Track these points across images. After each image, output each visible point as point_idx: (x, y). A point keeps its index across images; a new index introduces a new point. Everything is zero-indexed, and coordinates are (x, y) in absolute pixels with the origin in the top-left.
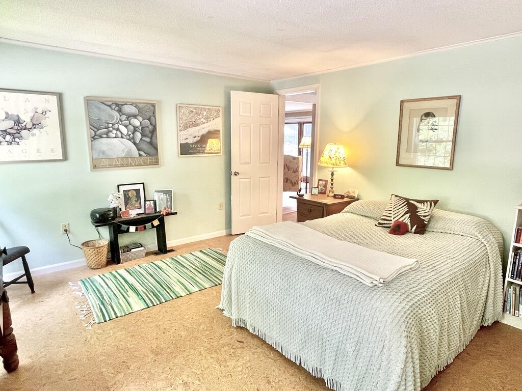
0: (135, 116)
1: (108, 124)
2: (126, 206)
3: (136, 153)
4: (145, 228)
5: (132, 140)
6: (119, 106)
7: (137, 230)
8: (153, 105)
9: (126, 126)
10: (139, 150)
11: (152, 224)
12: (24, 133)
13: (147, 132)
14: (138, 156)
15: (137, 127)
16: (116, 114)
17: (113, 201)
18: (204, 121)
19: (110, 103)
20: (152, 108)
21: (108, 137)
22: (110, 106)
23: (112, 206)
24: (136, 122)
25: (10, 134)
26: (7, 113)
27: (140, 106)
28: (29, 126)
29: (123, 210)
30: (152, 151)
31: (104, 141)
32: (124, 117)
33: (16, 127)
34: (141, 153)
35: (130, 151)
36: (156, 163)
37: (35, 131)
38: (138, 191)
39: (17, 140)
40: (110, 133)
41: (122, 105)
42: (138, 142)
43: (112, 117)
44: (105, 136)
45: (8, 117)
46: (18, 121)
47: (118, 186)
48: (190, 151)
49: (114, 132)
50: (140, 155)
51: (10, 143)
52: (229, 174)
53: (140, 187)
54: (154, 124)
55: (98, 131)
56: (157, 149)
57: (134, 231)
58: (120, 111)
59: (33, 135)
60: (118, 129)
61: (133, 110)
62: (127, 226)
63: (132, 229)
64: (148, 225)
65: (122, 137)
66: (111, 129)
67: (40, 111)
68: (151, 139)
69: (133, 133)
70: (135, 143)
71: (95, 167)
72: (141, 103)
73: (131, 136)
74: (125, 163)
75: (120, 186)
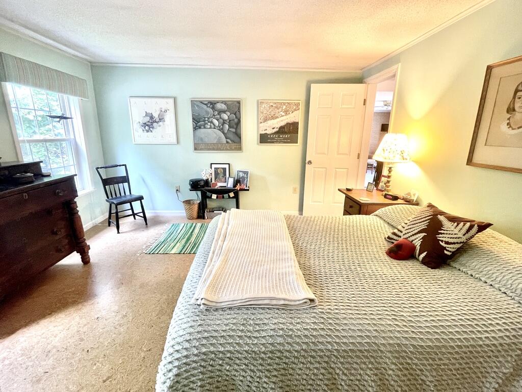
0: (224, 112)
1: (205, 118)
2: (215, 180)
3: (224, 140)
4: (223, 197)
5: (222, 130)
6: (212, 104)
7: (217, 198)
8: (239, 103)
9: (218, 120)
10: (226, 138)
11: (229, 196)
12: (155, 124)
13: (233, 123)
14: (225, 142)
15: (226, 120)
16: (210, 110)
17: (205, 173)
18: (283, 114)
19: (206, 102)
20: (238, 105)
21: (205, 128)
22: (206, 104)
23: (205, 178)
24: (225, 117)
25: (148, 125)
26: (146, 112)
27: (228, 103)
28: (157, 120)
29: (213, 182)
30: (236, 139)
31: (202, 130)
32: (216, 113)
33: (151, 121)
34: (228, 140)
35: (220, 139)
36: (240, 149)
37: (161, 123)
38: (224, 169)
39: (151, 129)
40: (206, 125)
41: (215, 103)
42: (226, 132)
43: (207, 113)
44: (202, 127)
45: (147, 114)
46: (152, 117)
47: (211, 164)
48: (269, 140)
49: (209, 124)
50: (227, 142)
51: (148, 131)
52: (304, 163)
53: (227, 166)
54: (239, 118)
55: (198, 123)
56: (240, 138)
57: (215, 198)
58: (213, 108)
59: (160, 126)
60: (212, 122)
61: (223, 107)
62: (210, 194)
63: (214, 196)
64: (226, 196)
65: (214, 128)
66: (207, 122)
67: (163, 110)
68: (236, 130)
69: (223, 125)
70: (223, 133)
71: (195, 149)
72: (229, 101)
73: (221, 127)
74: (216, 147)
75: (212, 165)
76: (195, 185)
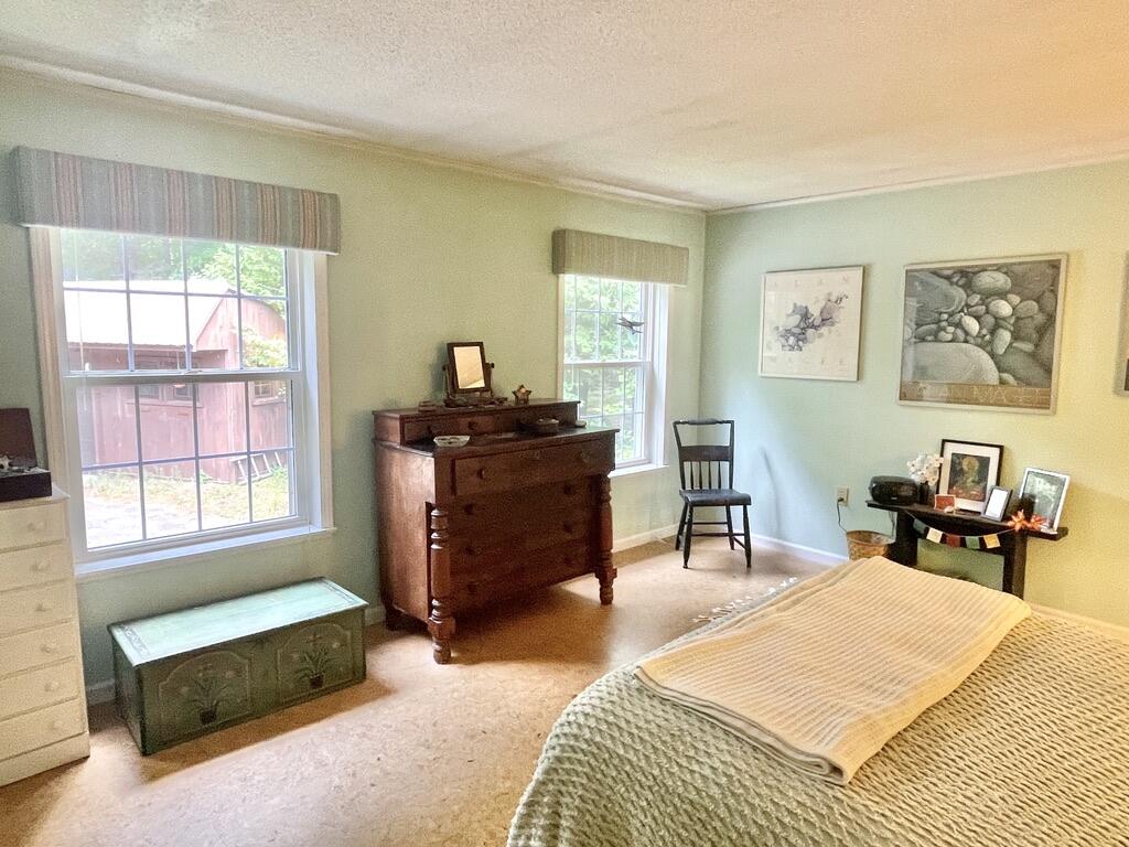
0: (1002, 295)
1: (941, 313)
3: (992, 375)
4: (963, 544)
5: (987, 345)
6: (966, 276)
7: (943, 540)
8: (1055, 266)
9: (978, 318)
10: (1000, 369)
11: (982, 542)
12: (810, 332)
13: (1029, 328)
14: (996, 382)
15: (1004, 319)
16: (959, 294)
17: (920, 467)
19: (949, 272)
20: (1050, 271)
21: (937, 340)
22: (948, 278)
23: (917, 479)
24: (1004, 308)
25: (794, 335)
26: (795, 304)
27: (1018, 269)
28: (817, 323)
29: (943, 492)
30: (1036, 373)
31: (929, 347)
32: (976, 299)
33: (802, 325)
34: (1005, 376)
35: (979, 371)
36: (1044, 403)
37: (824, 330)
39: (801, 343)
40: (942, 333)
41: (975, 273)
42: (1001, 351)
43: (948, 298)
44: (930, 338)
45: (796, 310)
46: (805, 315)
47: (944, 441)
49: (951, 329)
50: (1002, 382)
51: (792, 348)
53: (993, 454)
54: (1049, 309)
55: (918, 328)
56: (1049, 371)
57: (938, 540)
58: (968, 287)
59: (821, 335)
60: (959, 325)
61: (1001, 280)
62: (925, 526)
63: (935, 535)
64: (972, 540)
65: (966, 341)
66: (944, 324)
67: (833, 299)
68: (1036, 346)
69: (993, 332)
70: (993, 355)
71: (903, 396)
72: (1020, 264)
73: (988, 337)
74: (965, 394)
75: (947, 444)
76: (885, 494)
